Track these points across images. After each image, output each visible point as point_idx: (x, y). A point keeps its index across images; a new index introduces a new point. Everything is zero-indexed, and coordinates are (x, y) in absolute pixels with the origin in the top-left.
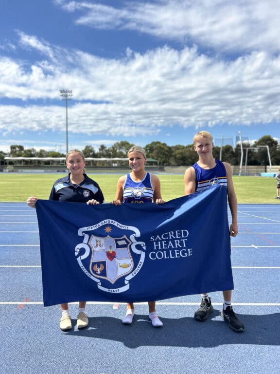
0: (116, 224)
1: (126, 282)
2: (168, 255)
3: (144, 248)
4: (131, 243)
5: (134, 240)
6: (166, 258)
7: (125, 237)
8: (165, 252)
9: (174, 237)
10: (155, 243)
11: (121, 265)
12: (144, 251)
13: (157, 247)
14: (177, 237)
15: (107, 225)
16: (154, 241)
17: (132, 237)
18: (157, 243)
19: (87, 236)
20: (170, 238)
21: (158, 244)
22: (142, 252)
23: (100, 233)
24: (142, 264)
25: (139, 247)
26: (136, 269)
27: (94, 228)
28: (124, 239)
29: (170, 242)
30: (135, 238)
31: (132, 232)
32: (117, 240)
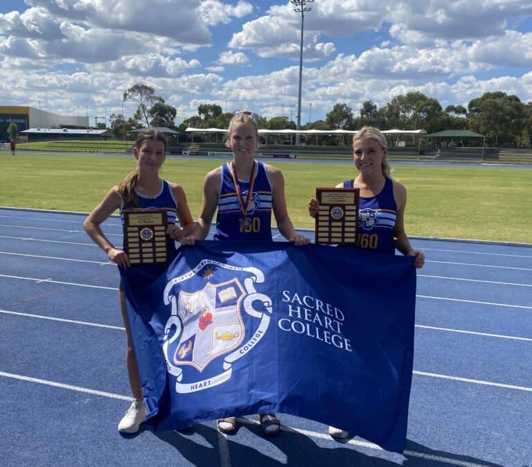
1: (226, 366)
2: (313, 331)
3: (270, 310)
4: (244, 294)
5: (251, 289)
6: (308, 334)
7: (236, 280)
8: (308, 325)
9: (324, 311)
10: (290, 306)
11: (219, 335)
12: (268, 314)
13: (295, 314)
14: (328, 313)
16: (289, 303)
17: (248, 282)
18: (294, 308)
20: (318, 309)
21: (297, 310)
22: (264, 315)
24: (262, 335)
26: (249, 343)
28: (234, 285)
29: (317, 315)
30: (255, 284)
31: (250, 275)
32: (219, 289)
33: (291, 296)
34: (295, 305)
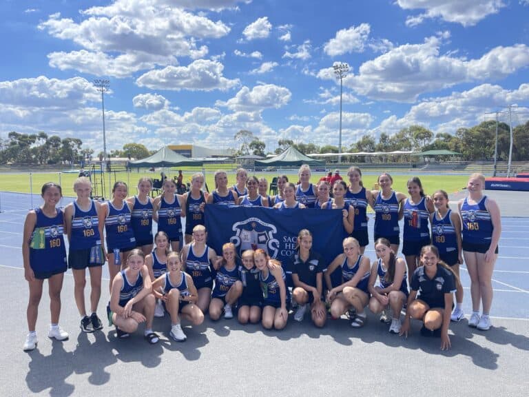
0: (260, 221)
3: (278, 246)
4: (269, 239)
5: (271, 237)
7: (265, 232)
10: (286, 244)
12: (277, 248)
13: (288, 247)
15: (253, 222)
17: (270, 233)
19: (239, 230)
21: (289, 245)
23: (249, 227)
25: (274, 244)
27: (245, 222)
28: (264, 234)
30: (273, 234)
31: (271, 229)
32: (259, 235)
33: (287, 238)
34: (288, 243)
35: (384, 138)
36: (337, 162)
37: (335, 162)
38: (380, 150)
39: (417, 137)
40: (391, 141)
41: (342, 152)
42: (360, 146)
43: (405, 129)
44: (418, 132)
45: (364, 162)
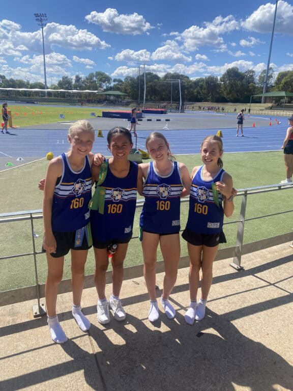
35: (78, 79)
36: (44, 96)
37: (42, 96)
38: (76, 88)
39: (101, 80)
40: (83, 82)
41: (48, 89)
42: (61, 85)
43: (92, 74)
44: (101, 77)
45: (65, 97)
